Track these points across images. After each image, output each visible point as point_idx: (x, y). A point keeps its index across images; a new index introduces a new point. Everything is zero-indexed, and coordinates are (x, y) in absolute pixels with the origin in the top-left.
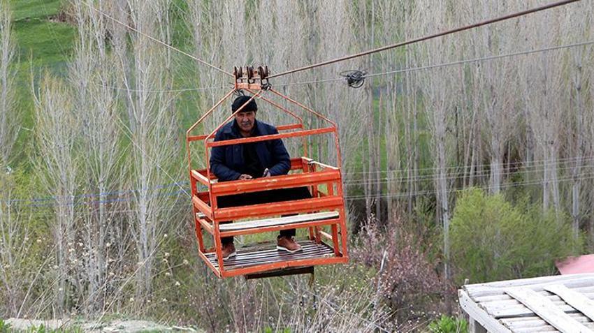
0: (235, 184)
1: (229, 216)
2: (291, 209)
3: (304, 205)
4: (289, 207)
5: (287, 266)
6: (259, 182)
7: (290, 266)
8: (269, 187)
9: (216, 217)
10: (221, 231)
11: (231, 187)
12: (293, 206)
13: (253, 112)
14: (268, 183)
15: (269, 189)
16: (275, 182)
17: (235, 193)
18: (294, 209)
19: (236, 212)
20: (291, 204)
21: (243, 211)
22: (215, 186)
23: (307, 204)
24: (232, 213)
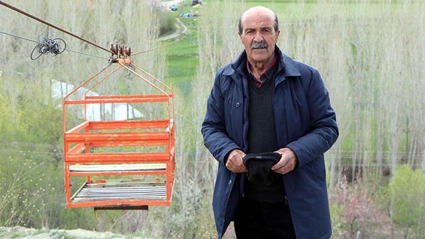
0: (84, 136)
1: (78, 160)
2: (127, 159)
5: (121, 204)
7: (124, 203)
10: (71, 171)
11: (80, 137)
19: (82, 157)
20: (127, 156)
21: (89, 157)
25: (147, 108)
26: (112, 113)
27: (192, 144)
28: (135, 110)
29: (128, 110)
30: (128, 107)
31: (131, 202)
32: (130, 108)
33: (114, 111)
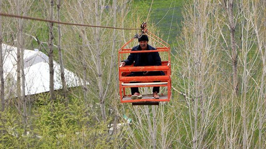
0: (129, 68)
1: (125, 80)
2: (149, 79)
3: (154, 78)
4: (148, 78)
5: (146, 101)
6: (138, 68)
7: (148, 101)
8: (141, 70)
9: (120, 80)
10: (122, 85)
11: (127, 69)
12: (150, 78)
13: (146, 41)
14: (141, 69)
15: (141, 71)
16: (143, 69)
17: (128, 72)
18: (150, 79)
19: (128, 78)
20: (149, 77)
21: (131, 79)
22: (121, 68)
23: (155, 78)
24: (126, 79)
25: (90, 67)
26: (19, 78)
27: (183, 140)
28: (66, 71)
29: (52, 73)
30: (51, 65)
31: (151, 100)
32: (57, 67)
33: (23, 76)
